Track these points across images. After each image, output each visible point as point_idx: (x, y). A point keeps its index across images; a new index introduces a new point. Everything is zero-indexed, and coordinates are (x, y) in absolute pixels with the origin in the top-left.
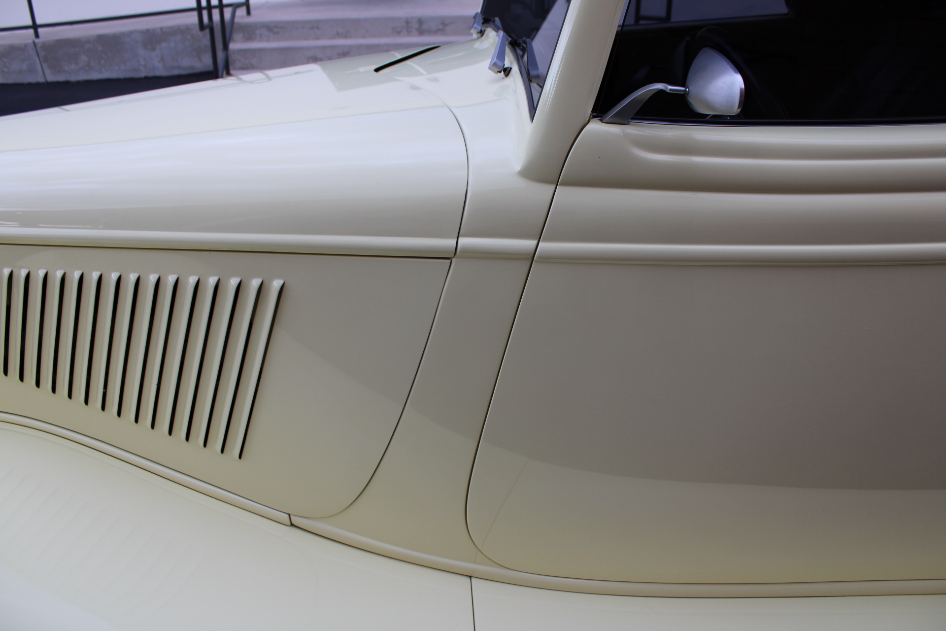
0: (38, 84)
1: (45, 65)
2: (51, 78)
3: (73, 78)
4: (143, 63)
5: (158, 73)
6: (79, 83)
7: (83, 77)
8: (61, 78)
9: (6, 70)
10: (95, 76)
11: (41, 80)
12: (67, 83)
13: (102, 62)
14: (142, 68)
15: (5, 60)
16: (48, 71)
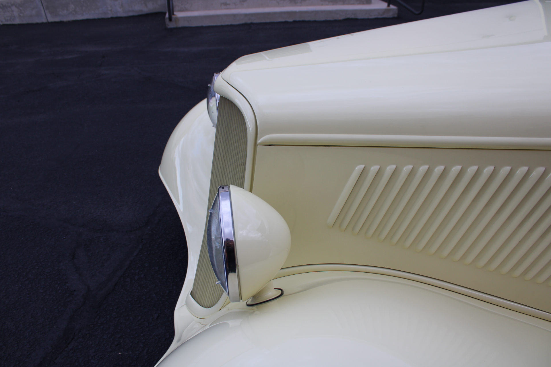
0: (42, 24)
1: (47, 11)
2: (51, 19)
3: (65, 19)
4: (110, 8)
5: (119, 15)
6: (69, 22)
7: (71, 18)
8: (57, 19)
9: (22, 15)
10: (79, 17)
11: (44, 21)
12: (61, 23)
13: (84, 8)
14: (109, 12)
15: (21, 9)
16: (49, 15)
